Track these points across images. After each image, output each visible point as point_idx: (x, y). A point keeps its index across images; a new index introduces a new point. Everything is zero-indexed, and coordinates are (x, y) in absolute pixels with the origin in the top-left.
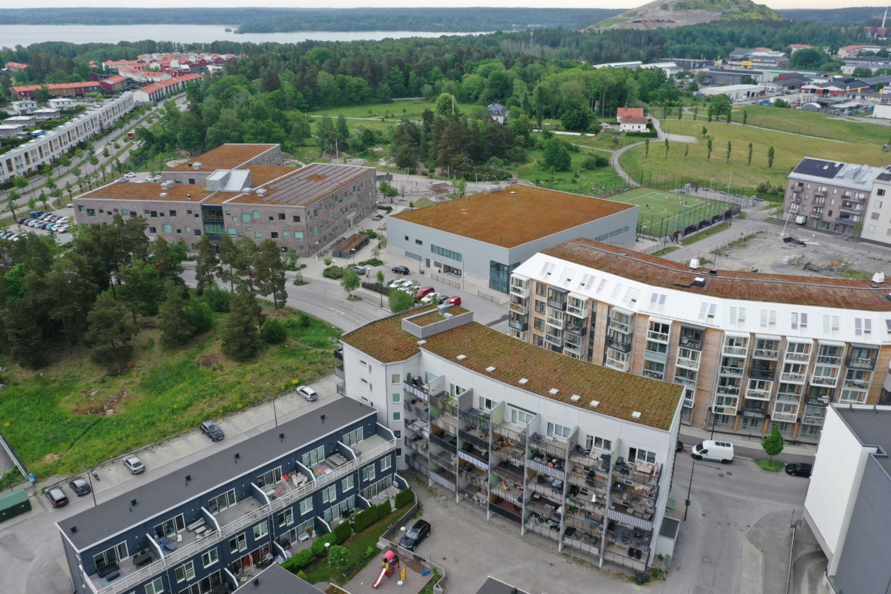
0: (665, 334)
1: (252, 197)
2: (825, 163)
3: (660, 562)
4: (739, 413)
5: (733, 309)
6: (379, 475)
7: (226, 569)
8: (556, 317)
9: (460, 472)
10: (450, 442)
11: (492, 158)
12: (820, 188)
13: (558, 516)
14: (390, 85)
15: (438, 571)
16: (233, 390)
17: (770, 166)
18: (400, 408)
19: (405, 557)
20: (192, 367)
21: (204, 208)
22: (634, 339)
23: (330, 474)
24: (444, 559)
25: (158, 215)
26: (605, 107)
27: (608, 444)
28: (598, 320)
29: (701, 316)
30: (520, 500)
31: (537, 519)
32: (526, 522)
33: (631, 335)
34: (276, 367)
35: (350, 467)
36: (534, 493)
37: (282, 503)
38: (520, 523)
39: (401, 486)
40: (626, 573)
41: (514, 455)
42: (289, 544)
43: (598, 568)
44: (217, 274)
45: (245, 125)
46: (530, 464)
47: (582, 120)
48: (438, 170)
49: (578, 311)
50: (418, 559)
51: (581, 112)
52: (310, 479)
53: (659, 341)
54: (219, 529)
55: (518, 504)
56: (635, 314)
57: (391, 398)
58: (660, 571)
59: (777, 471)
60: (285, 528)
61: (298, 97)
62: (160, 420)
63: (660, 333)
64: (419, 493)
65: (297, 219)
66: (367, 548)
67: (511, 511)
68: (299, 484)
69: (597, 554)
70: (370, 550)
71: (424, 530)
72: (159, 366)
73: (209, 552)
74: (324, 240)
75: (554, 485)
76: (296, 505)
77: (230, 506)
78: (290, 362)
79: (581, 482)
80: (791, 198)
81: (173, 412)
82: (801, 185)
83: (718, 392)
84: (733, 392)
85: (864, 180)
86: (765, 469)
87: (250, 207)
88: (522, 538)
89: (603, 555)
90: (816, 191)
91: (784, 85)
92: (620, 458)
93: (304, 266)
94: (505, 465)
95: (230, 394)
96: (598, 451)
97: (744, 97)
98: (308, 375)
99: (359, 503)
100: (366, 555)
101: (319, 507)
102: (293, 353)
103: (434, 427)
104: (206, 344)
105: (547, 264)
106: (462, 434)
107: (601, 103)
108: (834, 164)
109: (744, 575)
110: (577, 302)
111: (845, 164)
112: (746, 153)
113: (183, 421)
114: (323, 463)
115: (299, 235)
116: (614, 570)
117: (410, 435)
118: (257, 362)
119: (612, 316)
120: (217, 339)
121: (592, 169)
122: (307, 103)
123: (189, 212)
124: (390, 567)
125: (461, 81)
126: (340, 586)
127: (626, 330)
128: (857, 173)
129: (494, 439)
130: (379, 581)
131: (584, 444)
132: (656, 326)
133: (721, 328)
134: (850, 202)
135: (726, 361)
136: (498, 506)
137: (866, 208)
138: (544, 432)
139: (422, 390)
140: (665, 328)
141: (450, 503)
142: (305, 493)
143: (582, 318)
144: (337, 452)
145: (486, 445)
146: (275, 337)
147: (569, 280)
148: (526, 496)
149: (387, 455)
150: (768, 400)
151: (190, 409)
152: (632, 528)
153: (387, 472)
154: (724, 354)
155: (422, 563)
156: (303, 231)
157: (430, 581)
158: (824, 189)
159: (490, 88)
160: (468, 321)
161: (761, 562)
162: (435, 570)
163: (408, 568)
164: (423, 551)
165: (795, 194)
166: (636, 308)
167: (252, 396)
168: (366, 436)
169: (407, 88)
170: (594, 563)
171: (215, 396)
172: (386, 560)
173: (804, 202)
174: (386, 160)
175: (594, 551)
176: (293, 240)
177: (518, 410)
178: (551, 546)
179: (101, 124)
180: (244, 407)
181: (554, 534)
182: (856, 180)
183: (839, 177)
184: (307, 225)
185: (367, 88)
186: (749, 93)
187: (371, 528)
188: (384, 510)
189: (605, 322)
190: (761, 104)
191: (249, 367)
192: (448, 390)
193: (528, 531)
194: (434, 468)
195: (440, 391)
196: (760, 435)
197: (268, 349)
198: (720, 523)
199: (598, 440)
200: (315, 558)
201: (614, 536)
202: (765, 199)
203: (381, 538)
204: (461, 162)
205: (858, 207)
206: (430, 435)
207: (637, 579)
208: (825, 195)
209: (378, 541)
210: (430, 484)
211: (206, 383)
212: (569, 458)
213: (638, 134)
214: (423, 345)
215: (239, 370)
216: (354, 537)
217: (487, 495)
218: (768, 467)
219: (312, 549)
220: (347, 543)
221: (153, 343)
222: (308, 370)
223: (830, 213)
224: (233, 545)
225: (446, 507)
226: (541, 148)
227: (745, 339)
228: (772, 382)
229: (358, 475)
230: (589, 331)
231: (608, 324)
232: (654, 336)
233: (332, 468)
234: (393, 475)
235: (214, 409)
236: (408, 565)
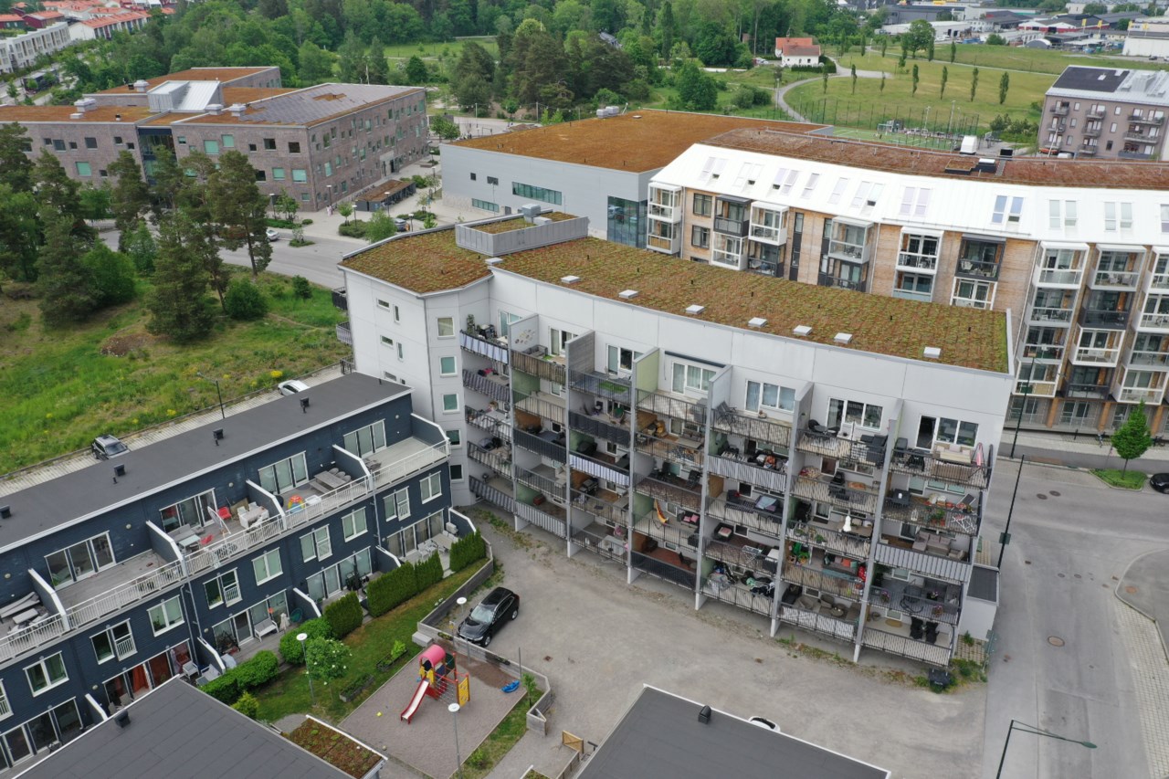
0: (930, 256)
1: (223, 117)
2: (1101, 72)
3: (967, 648)
4: (1060, 393)
5: (1054, 202)
6: (418, 510)
7: (88, 697)
8: (729, 250)
9: (574, 496)
10: (554, 441)
11: (601, 91)
12: (1094, 107)
13: (772, 567)
14: (450, 16)
15: (535, 681)
16: (162, 389)
17: (1001, 103)
18: (455, 385)
19: (467, 660)
20: (93, 356)
21: (141, 132)
22: (872, 271)
23: (317, 505)
24: (548, 659)
25: (68, 146)
26: (758, 41)
27: (874, 415)
28: (804, 245)
29: (997, 219)
30: (693, 541)
31: (725, 578)
32: (704, 583)
33: (867, 264)
34: (243, 353)
35: (356, 493)
36: (721, 525)
37: (211, 559)
38: (693, 585)
39: (462, 529)
40: (908, 670)
41: (680, 450)
42: (235, 644)
43: (851, 663)
44: (152, 219)
45: (229, 50)
46: (712, 465)
47: (728, 51)
48: (521, 112)
49: (769, 234)
50: (496, 661)
51: (725, 38)
52: (273, 512)
53: (919, 270)
54: (61, 611)
55: (687, 551)
56: (876, 224)
57: (437, 366)
58: (973, 663)
59: (1137, 486)
60: (224, 611)
61: (315, 28)
62: (17, 439)
63: (920, 254)
64: (495, 544)
65: (294, 147)
66: (392, 644)
67: (677, 566)
68: (250, 523)
69: (850, 635)
70: (398, 647)
71: (507, 606)
72: (34, 355)
73: (42, 662)
74: (342, 188)
75: (760, 506)
76: (245, 564)
77: (101, 569)
78: (272, 345)
79: (818, 493)
80: (1050, 125)
81: (45, 424)
82: (1065, 105)
83: (1026, 355)
84: (1052, 354)
85: (1161, 91)
86: (1115, 484)
87: (218, 128)
88: (697, 615)
89: (864, 637)
90: (1089, 112)
91: (996, 24)
92: (899, 440)
93: (308, 222)
94: (665, 474)
95: (155, 394)
96: (855, 429)
97: (945, 36)
98: (300, 365)
99: (378, 562)
100: (389, 657)
101: (296, 570)
102: (277, 333)
103: (521, 414)
104: (124, 321)
105: (712, 159)
106: (575, 419)
107: (752, 35)
108: (1115, 71)
109: (1134, 665)
110: (767, 215)
111: (1131, 71)
112: (967, 89)
113: (62, 440)
114: (306, 487)
115: (300, 175)
116: (884, 666)
117: (479, 440)
118: (211, 347)
119: (833, 234)
120: (144, 314)
121: (748, 107)
122: (329, 38)
123: (118, 140)
124: (436, 677)
125: (551, 10)
126: (335, 723)
127: (859, 256)
128: (1150, 82)
129: (639, 423)
130: (412, 709)
131: (823, 416)
132: (912, 243)
133: (1033, 237)
134: (1141, 125)
135: (1041, 295)
136: (648, 556)
137: (1164, 134)
138: (739, 403)
139: (497, 344)
140: (930, 245)
141: (554, 559)
142: (263, 540)
143: (777, 243)
144: (334, 466)
145: (623, 438)
146: (247, 308)
147: (752, 182)
148: (704, 532)
149: (433, 471)
150: (1114, 365)
151: (78, 419)
152: (919, 582)
153: (434, 505)
154: (1038, 284)
155: (503, 668)
156: (305, 168)
157: (520, 703)
158: (1101, 109)
159: (594, 19)
160: (579, 234)
161: (1157, 640)
162: (529, 680)
163: (474, 680)
164: (503, 645)
165: (1055, 120)
166: (875, 216)
167: (196, 397)
168: (392, 440)
169: (475, 22)
170: (843, 655)
171: (127, 397)
172: (427, 666)
173: (1069, 132)
174: (444, 101)
175: (844, 630)
176: (290, 184)
177: (686, 363)
178: (756, 626)
179: (14, 61)
180: (179, 415)
181: (761, 604)
182: (1150, 93)
183: (1124, 89)
184: (311, 157)
185: (416, 19)
186: (950, 31)
187: (403, 608)
188: (428, 574)
189: (818, 249)
190: (968, 42)
191: (195, 354)
192: (546, 342)
193: (708, 601)
194: (524, 495)
195: (531, 344)
196: (1094, 431)
197: (232, 327)
198: (1063, 576)
199: (855, 409)
200: (285, 668)
201: (885, 599)
202: (1003, 140)
203: (420, 624)
204: (556, 95)
205: (1153, 132)
206: (515, 432)
207: (932, 682)
208: (1102, 117)
209: (415, 630)
210: (518, 525)
211: (113, 378)
212: (798, 442)
213: (808, 69)
214: (495, 264)
215: (179, 358)
216: (368, 626)
217: (626, 538)
218: (1121, 481)
219: (281, 650)
220: (353, 637)
221: (28, 321)
222: (300, 357)
223: (1109, 146)
224: (102, 644)
225: (547, 565)
226: (672, 84)
227: (1078, 254)
228: (1124, 332)
229: (374, 507)
230: (787, 269)
231: (824, 250)
232: (911, 261)
233: (319, 493)
234: (446, 512)
235: (123, 419)
236: (475, 673)
